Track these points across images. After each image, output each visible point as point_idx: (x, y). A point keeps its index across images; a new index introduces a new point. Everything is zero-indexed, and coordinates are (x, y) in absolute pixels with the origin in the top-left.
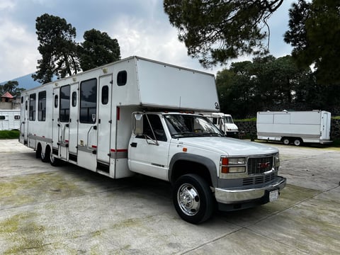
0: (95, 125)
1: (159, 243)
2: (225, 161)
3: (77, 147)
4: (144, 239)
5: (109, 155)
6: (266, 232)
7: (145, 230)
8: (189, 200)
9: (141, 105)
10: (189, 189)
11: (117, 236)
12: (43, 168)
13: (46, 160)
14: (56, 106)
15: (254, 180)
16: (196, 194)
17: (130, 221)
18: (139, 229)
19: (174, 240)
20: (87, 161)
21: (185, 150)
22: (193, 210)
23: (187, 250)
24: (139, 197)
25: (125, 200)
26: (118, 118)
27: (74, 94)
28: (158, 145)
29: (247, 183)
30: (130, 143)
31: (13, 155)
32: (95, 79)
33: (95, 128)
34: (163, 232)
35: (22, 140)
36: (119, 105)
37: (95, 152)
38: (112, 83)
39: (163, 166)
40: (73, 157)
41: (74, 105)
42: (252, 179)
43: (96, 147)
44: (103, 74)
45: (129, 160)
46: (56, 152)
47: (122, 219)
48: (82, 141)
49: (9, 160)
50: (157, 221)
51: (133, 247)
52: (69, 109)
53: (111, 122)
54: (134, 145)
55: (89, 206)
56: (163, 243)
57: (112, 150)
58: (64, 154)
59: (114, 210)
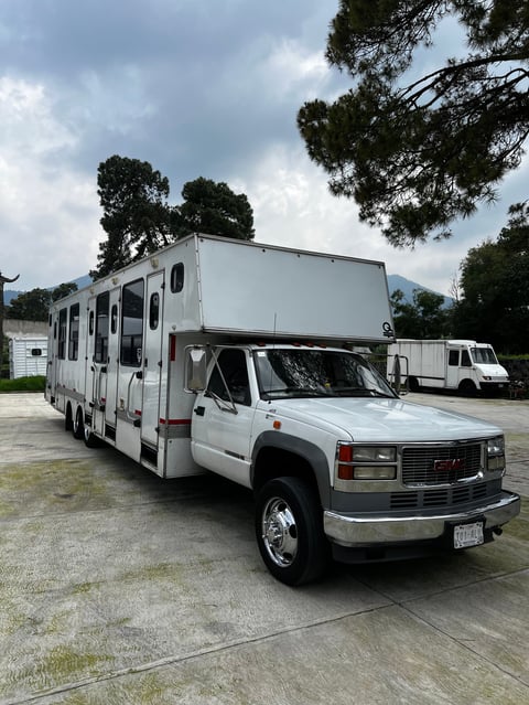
0: (140, 369)
1: (191, 619)
2: (346, 451)
3: (116, 413)
4: (164, 608)
5: (158, 430)
6: (443, 618)
7: (178, 590)
8: (277, 533)
9: (203, 331)
10: (282, 509)
11: (115, 597)
12: (68, 450)
13: (79, 435)
14: (91, 332)
15: (420, 498)
16: (292, 521)
17: (163, 569)
18: (170, 585)
19: (224, 615)
20: (129, 441)
21: (277, 425)
22: (287, 556)
23: (238, 641)
24: (210, 518)
25: (179, 524)
26: (172, 357)
27: (115, 307)
28: (236, 413)
29: (401, 503)
30: (196, 407)
31: (31, 423)
32: (142, 279)
33: (140, 375)
34: (213, 597)
35: (49, 396)
36: (172, 331)
37: (138, 424)
38: (163, 287)
39: (243, 458)
40: (111, 432)
41: (114, 331)
42: (414, 494)
43: (140, 413)
44: (152, 270)
45: (193, 443)
46: (89, 420)
47: (149, 561)
48: (122, 401)
49: (20, 432)
50: (215, 572)
51: (135, 623)
52: (107, 338)
53: (160, 364)
54: (201, 411)
55: (103, 530)
56: (199, 619)
57: (162, 421)
58: (98, 426)
59: (145, 543)
